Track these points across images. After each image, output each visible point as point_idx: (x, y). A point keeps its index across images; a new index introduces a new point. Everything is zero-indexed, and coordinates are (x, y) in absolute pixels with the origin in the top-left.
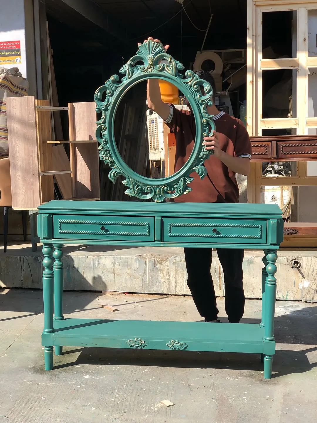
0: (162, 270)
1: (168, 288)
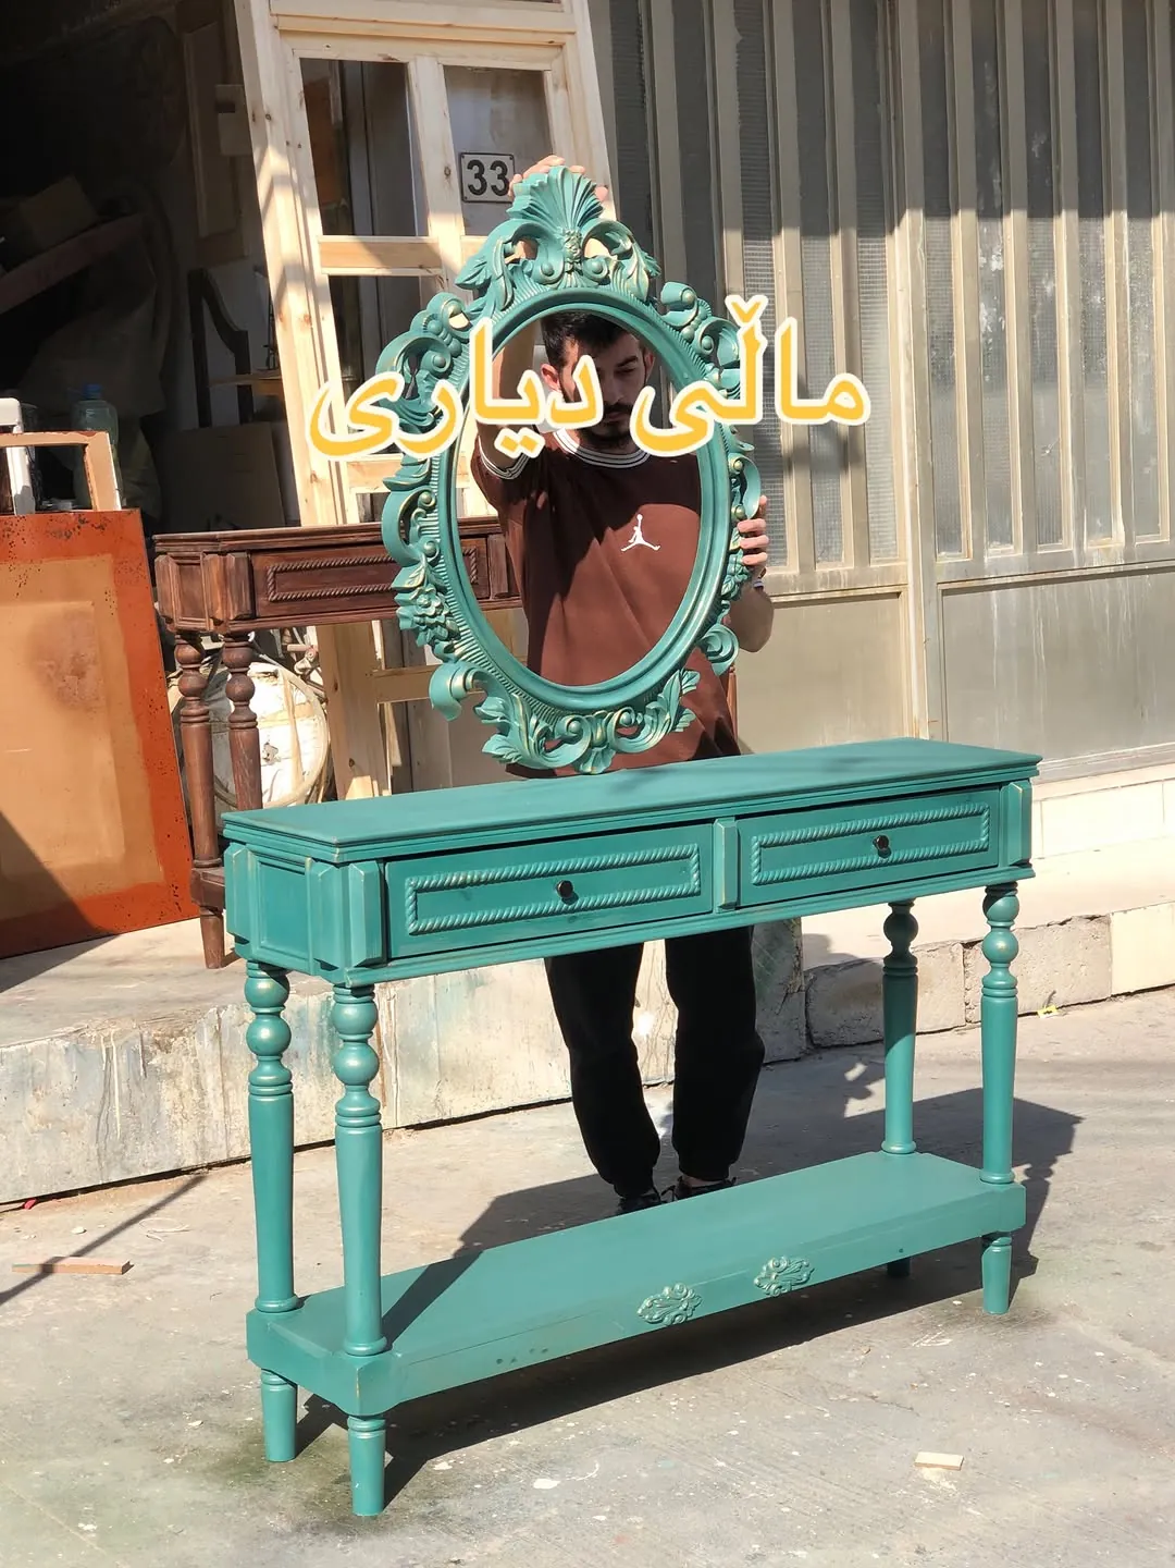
0: (172, 1072)
1: (198, 1140)
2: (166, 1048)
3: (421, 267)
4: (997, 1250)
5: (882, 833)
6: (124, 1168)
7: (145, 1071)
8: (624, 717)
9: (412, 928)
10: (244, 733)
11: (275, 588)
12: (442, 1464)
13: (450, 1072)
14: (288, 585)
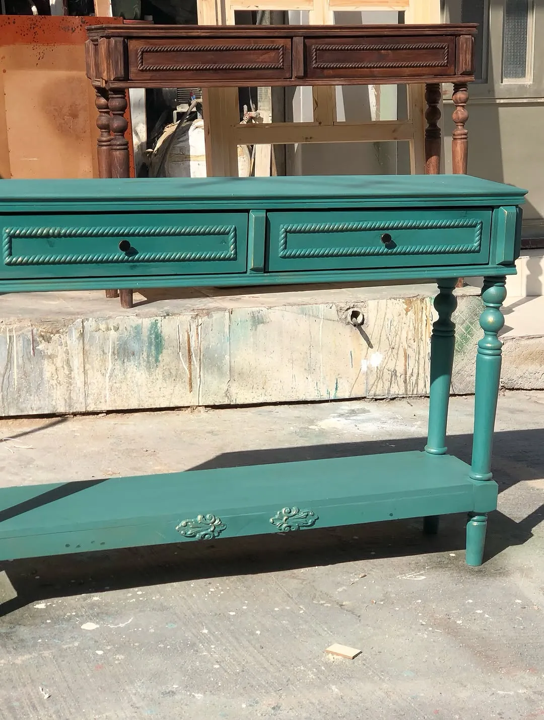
0: (51, 355)
1: (66, 397)
2: (48, 340)
4: (475, 524)
5: (389, 232)
6: (18, 408)
7: (34, 353)
9: (7, 260)
10: (118, 152)
11: (142, 62)
12: (41, 605)
13: (235, 375)
14: (151, 61)
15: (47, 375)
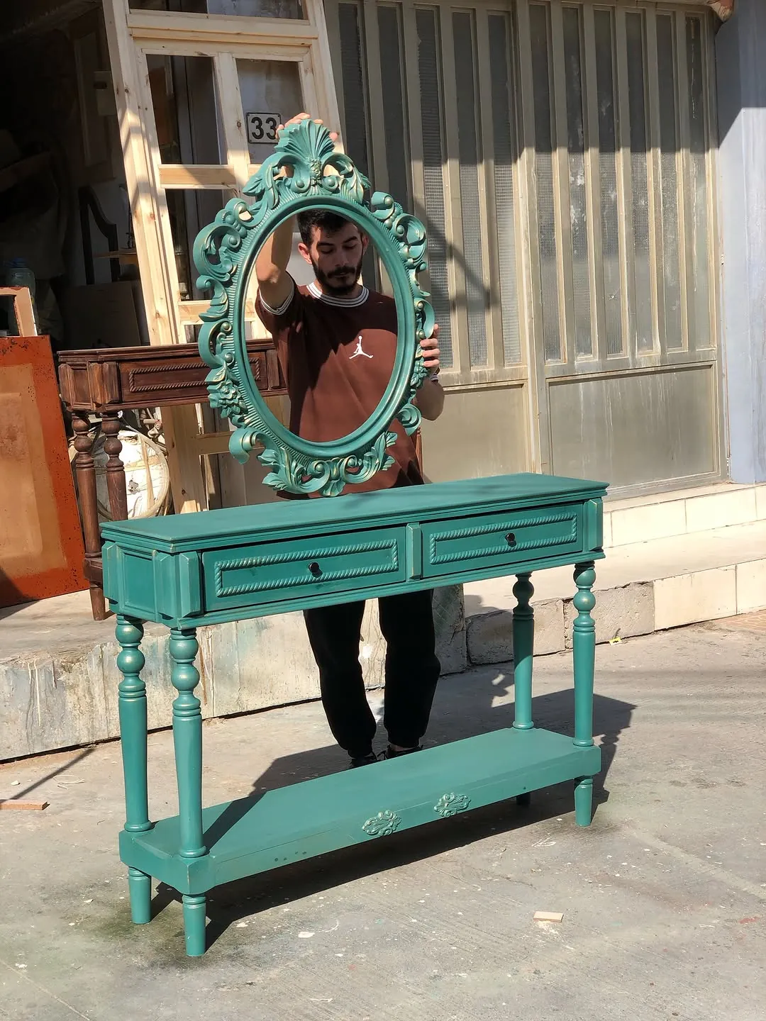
0: (73, 684)
1: (89, 727)
2: (69, 670)
3: (223, 184)
4: (583, 787)
5: (511, 531)
6: (43, 744)
7: (56, 686)
8: (350, 461)
9: (219, 593)
10: (116, 474)
11: (133, 384)
12: (241, 924)
13: (246, 682)
14: (142, 382)
15: (70, 706)
